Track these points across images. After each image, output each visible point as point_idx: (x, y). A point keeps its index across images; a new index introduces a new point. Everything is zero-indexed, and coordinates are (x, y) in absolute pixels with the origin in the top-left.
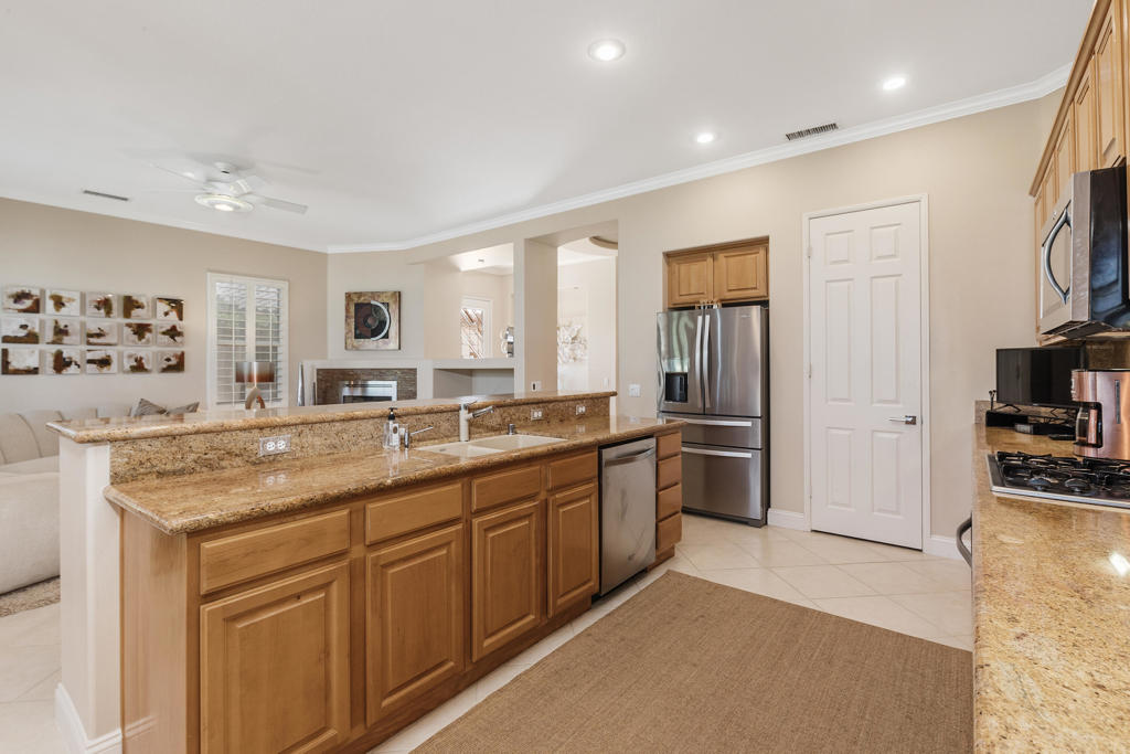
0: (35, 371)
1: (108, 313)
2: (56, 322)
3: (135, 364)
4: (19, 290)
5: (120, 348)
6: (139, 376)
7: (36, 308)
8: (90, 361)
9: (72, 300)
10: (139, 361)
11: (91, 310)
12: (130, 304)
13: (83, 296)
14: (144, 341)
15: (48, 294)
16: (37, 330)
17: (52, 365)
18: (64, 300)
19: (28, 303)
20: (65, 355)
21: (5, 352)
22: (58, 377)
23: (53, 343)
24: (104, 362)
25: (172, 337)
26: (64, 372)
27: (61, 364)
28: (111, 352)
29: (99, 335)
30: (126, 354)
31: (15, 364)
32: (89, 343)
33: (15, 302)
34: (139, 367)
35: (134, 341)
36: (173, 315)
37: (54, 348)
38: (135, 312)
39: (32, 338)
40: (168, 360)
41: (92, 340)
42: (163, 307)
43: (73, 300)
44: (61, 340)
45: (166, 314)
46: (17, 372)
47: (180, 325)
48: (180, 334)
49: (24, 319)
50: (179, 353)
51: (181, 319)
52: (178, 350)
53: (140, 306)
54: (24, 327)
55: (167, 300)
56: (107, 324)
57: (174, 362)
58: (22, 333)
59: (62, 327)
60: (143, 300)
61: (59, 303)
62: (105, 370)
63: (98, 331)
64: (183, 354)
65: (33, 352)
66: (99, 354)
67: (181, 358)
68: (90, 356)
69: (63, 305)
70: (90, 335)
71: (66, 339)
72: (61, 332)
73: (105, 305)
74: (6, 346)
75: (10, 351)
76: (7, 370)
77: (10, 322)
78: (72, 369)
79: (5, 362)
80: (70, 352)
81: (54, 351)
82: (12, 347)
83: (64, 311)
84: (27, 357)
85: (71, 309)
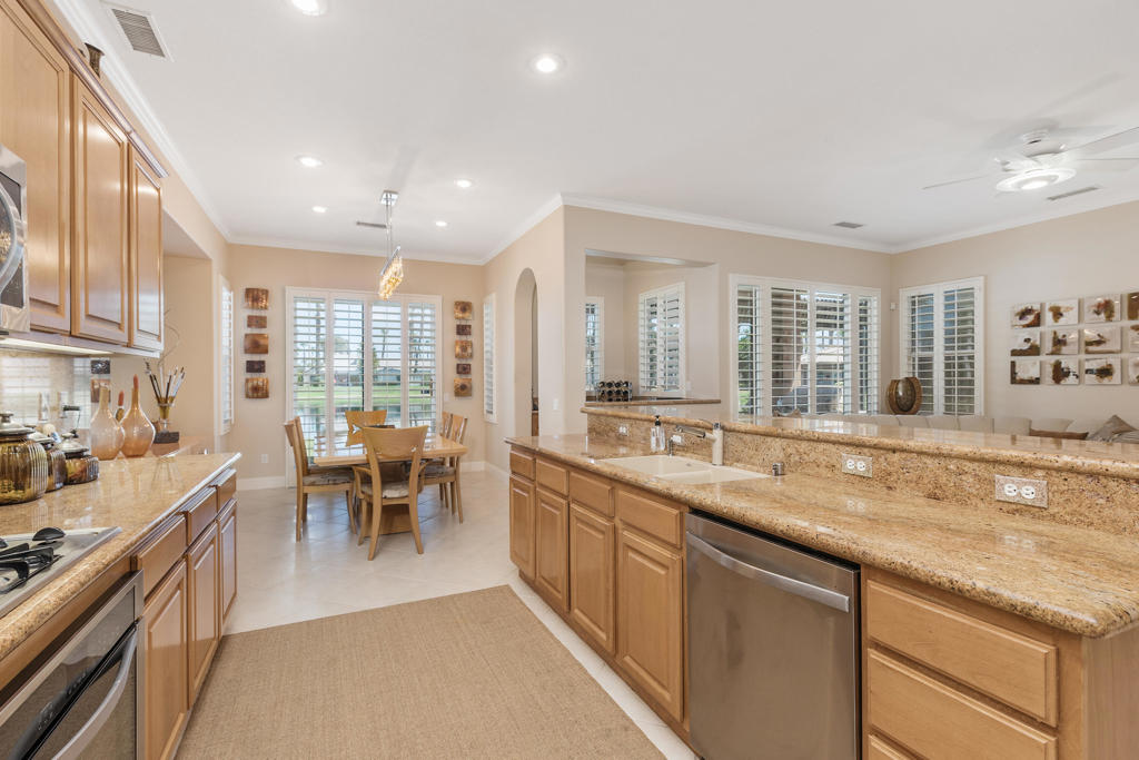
0: (1036, 381)
1: (1109, 317)
2: (1055, 333)
4: (1023, 307)
5: (1124, 355)
7: (1037, 322)
8: (1090, 371)
9: (1070, 309)
11: (1089, 316)
13: (1080, 303)
15: (1047, 307)
16: (1038, 343)
17: (1051, 375)
18: (1062, 310)
19: (1030, 318)
20: (1063, 366)
21: (1013, 364)
22: (1057, 387)
23: (1053, 353)
24: (1105, 372)
26: (1062, 382)
27: (1060, 374)
28: (1114, 361)
29: (1099, 343)
30: (1131, 362)
31: (1021, 375)
32: (1087, 352)
33: (1021, 319)
37: (1053, 359)
39: (1034, 350)
41: (1091, 348)
43: (1072, 309)
44: (1059, 350)
46: (1022, 382)
49: (1027, 332)
54: (1027, 340)
56: (1107, 329)
58: (1026, 346)
59: (1060, 338)
61: (1057, 313)
62: (1106, 381)
63: (1098, 338)
65: (1035, 363)
66: (1096, 363)
68: (1088, 366)
69: (1061, 315)
70: (1089, 344)
71: (1064, 349)
72: (1059, 343)
73: (1106, 308)
74: (1014, 358)
75: (1017, 364)
76: (1014, 380)
77: (1017, 337)
78: (1071, 379)
79: (1013, 373)
80: (1068, 362)
81: (1053, 362)
82: (1019, 360)
83: (1062, 321)
84: (1029, 367)
85: (1069, 318)
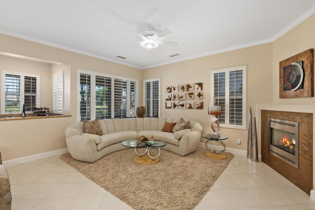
0: (170, 108)
1: (184, 90)
2: (174, 94)
3: (189, 106)
4: (168, 87)
5: (186, 101)
6: (191, 110)
7: (170, 92)
8: (180, 105)
9: (176, 88)
10: (190, 105)
11: (180, 90)
12: (189, 87)
13: (179, 86)
14: (192, 98)
15: (172, 87)
16: (171, 97)
17: (173, 106)
19: (169, 90)
20: (175, 103)
21: (166, 102)
22: (174, 109)
23: (173, 100)
24: (183, 105)
25: (199, 97)
27: (175, 106)
28: (184, 102)
29: (182, 97)
30: (187, 103)
32: (180, 100)
33: (167, 90)
34: (190, 107)
35: (189, 99)
36: (200, 89)
38: (190, 89)
39: (170, 99)
40: (198, 105)
41: (181, 99)
42: (197, 86)
45: (198, 89)
46: (168, 108)
47: (201, 92)
48: (201, 95)
49: (169, 94)
50: (201, 102)
51: (202, 90)
52: (201, 101)
53: (190, 87)
54: (169, 96)
55: (198, 84)
56: (183, 94)
57: (199, 106)
58: (168, 98)
60: (192, 85)
61: (174, 89)
62: (183, 108)
64: (202, 102)
66: (182, 103)
67: (202, 104)
68: (180, 104)
69: (175, 89)
70: (180, 98)
71: (176, 99)
72: (175, 97)
73: (183, 88)
74: (166, 101)
75: (167, 102)
76: (166, 107)
77: (166, 95)
78: (177, 107)
79: (166, 106)
80: (176, 103)
81: (173, 102)
82: (167, 101)
83: (175, 91)
84: (169, 104)
85: (177, 90)
